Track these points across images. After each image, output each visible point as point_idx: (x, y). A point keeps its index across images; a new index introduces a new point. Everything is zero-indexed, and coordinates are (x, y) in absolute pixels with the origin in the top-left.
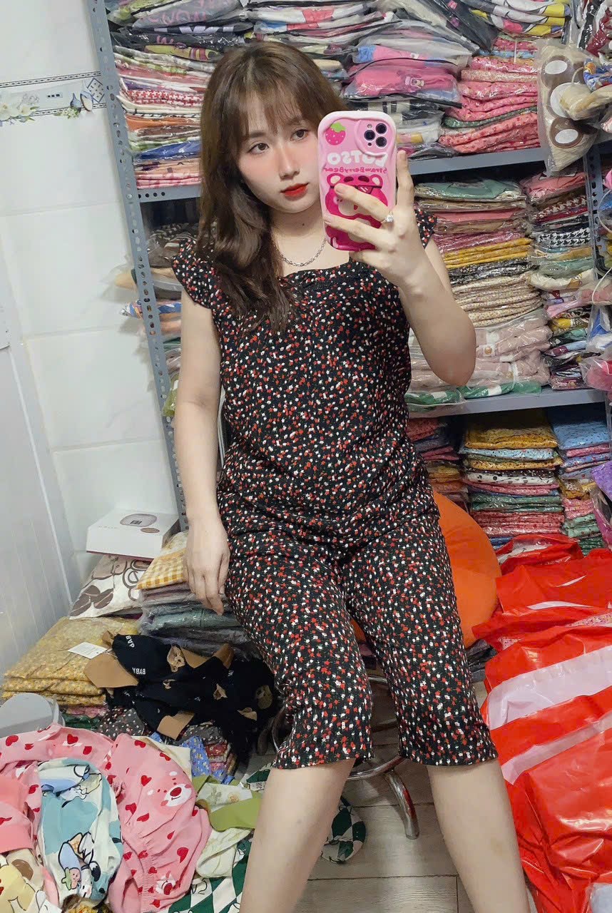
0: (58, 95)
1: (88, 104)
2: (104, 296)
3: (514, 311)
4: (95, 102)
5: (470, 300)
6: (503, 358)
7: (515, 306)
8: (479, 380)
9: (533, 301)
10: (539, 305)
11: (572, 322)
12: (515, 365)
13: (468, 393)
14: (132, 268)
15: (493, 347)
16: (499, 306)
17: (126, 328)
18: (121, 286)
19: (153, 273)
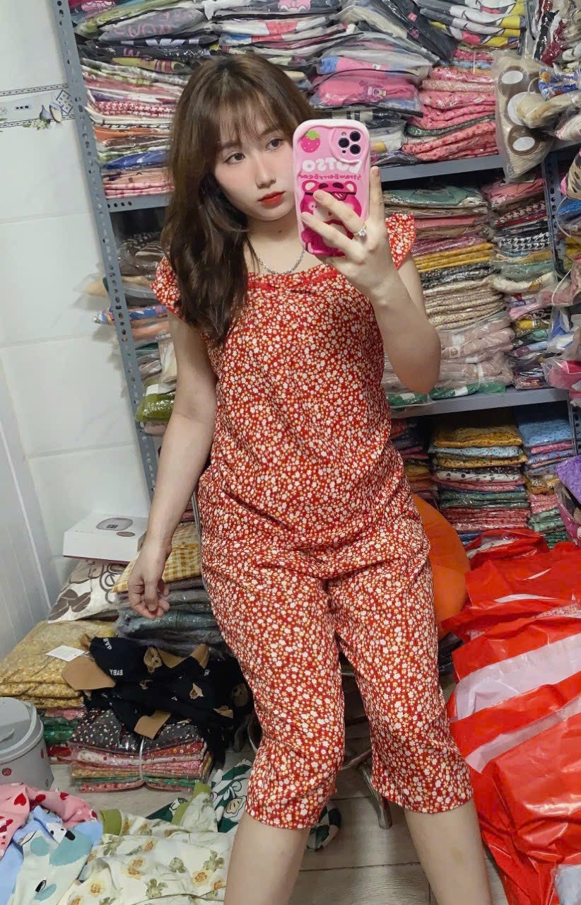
0: (27, 107)
1: (58, 115)
2: (77, 304)
3: (478, 314)
4: (64, 114)
5: (435, 303)
6: (468, 360)
7: (478, 308)
8: (445, 381)
9: (496, 304)
10: (502, 307)
11: (533, 324)
12: (480, 366)
13: (436, 394)
14: (104, 276)
15: (458, 348)
16: (464, 309)
17: (100, 336)
18: (91, 294)
19: (123, 281)
